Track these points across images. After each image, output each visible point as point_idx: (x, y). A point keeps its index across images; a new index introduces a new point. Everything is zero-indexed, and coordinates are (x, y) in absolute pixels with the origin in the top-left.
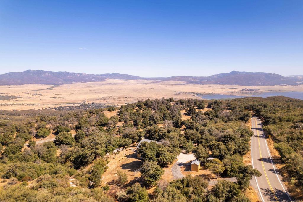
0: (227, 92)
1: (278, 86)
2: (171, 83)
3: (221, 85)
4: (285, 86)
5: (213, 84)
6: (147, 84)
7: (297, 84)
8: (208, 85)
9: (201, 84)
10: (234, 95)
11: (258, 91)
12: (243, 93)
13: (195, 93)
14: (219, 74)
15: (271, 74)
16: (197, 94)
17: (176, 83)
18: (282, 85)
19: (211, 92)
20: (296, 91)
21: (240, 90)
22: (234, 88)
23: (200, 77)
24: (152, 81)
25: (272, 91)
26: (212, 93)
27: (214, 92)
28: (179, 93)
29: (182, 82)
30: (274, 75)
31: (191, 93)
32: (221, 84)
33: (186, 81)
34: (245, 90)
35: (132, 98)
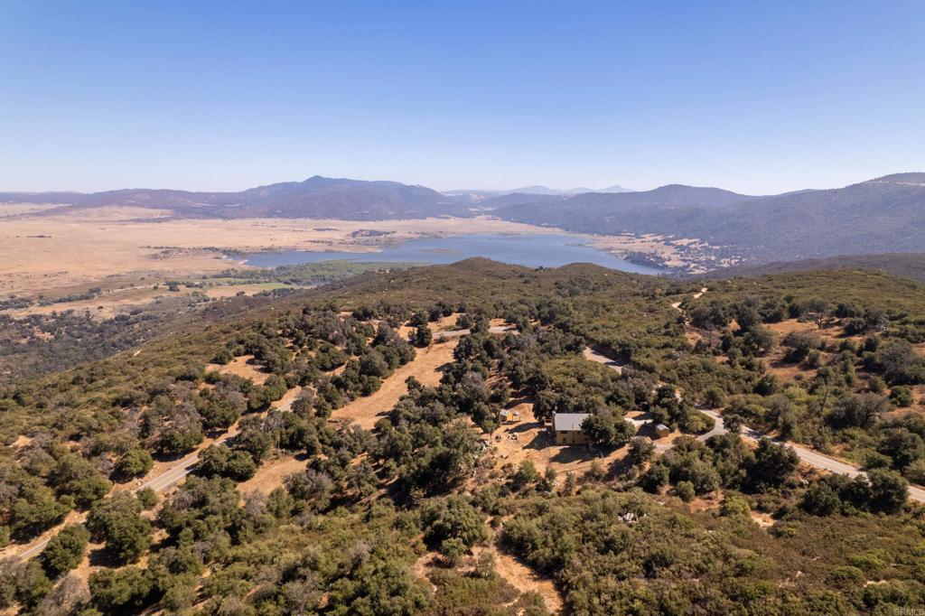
0: (314, 242)
1: (434, 220)
2: (116, 217)
3: (288, 221)
4: (447, 221)
5: (260, 215)
6: (9, 218)
7: (470, 215)
8: (249, 222)
9: (224, 218)
10: (337, 249)
11: (395, 235)
12: (359, 243)
13: (217, 249)
14: (275, 185)
15: (412, 187)
16: (227, 252)
17: (134, 214)
18: (442, 218)
19: (267, 244)
20: (474, 233)
21: (348, 235)
22: (328, 229)
23: (216, 194)
25: (425, 237)
26: (270, 249)
27: (276, 244)
28: (166, 252)
29: (157, 213)
30: (421, 189)
31: (205, 249)
32: (287, 217)
33: (169, 208)
34: (362, 235)
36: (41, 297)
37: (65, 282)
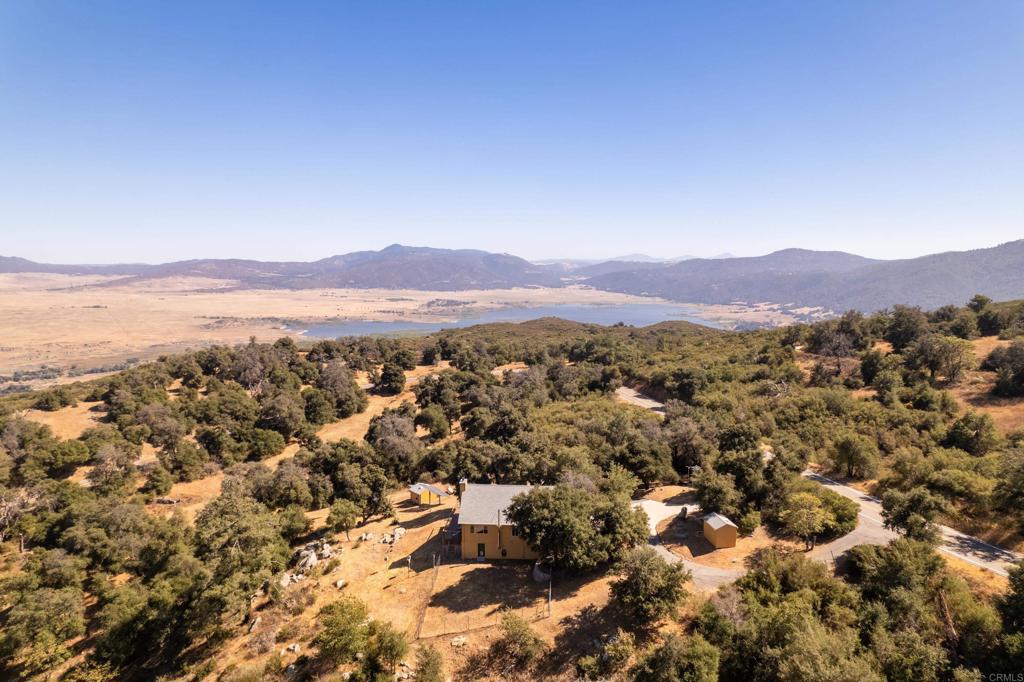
0: (384, 312)
1: (521, 290)
2: (180, 287)
3: (362, 291)
4: (535, 291)
5: (331, 286)
6: (72, 289)
7: (561, 285)
8: (318, 292)
9: (293, 288)
10: (407, 319)
11: (474, 305)
12: (433, 314)
13: (277, 320)
14: (350, 255)
15: (498, 256)
16: (287, 322)
17: (198, 285)
18: (529, 288)
19: (332, 315)
20: (564, 303)
21: (423, 305)
22: (403, 300)
23: (286, 263)
24: (92, 279)
25: (507, 306)
26: (335, 319)
27: (342, 314)
28: (220, 322)
29: (222, 283)
30: (507, 257)
31: (263, 319)
32: (360, 288)
33: (235, 278)
34: (438, 305)
35: (10, 350)
36: (73, 368)
37: (104, 352)
